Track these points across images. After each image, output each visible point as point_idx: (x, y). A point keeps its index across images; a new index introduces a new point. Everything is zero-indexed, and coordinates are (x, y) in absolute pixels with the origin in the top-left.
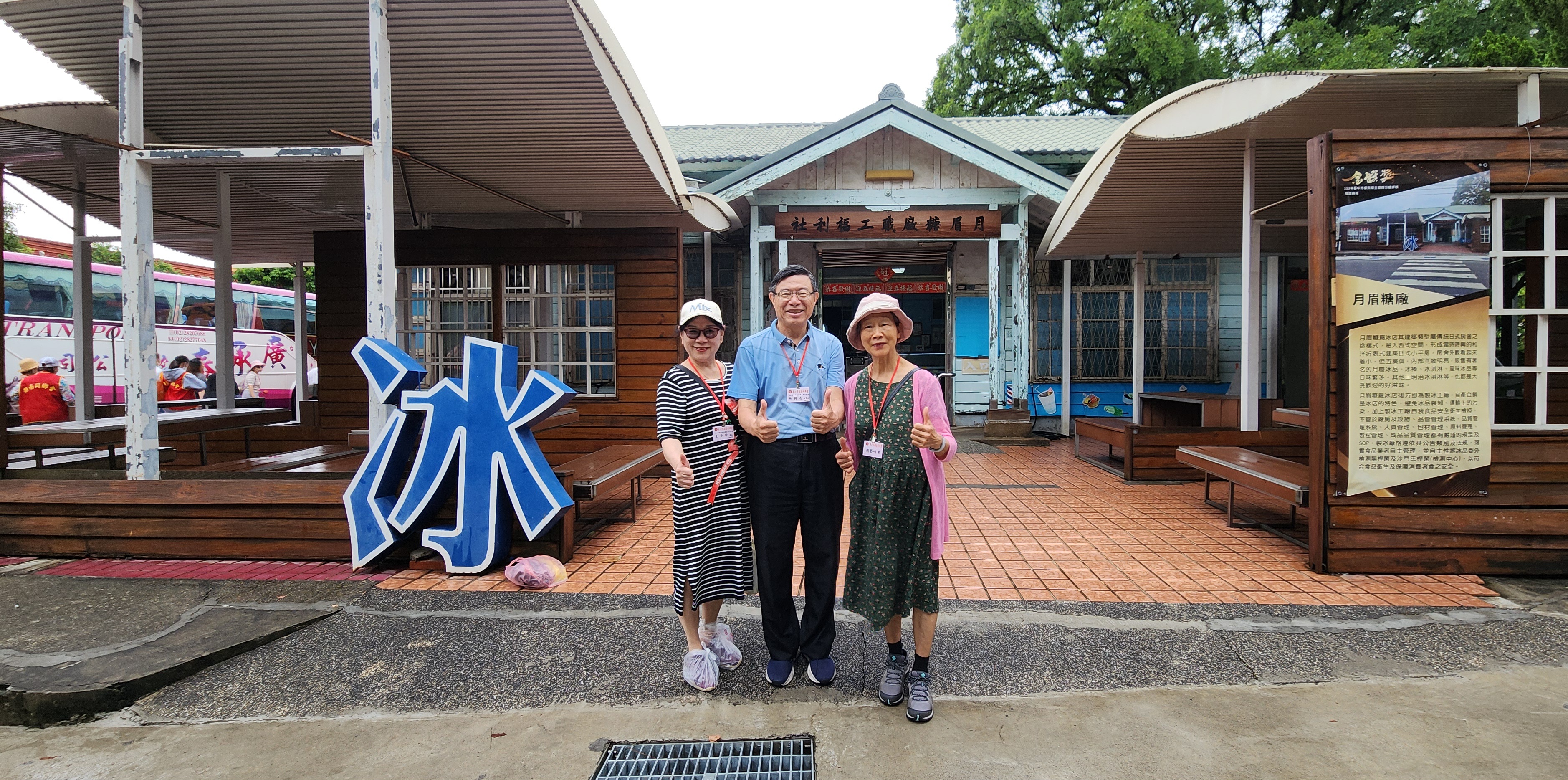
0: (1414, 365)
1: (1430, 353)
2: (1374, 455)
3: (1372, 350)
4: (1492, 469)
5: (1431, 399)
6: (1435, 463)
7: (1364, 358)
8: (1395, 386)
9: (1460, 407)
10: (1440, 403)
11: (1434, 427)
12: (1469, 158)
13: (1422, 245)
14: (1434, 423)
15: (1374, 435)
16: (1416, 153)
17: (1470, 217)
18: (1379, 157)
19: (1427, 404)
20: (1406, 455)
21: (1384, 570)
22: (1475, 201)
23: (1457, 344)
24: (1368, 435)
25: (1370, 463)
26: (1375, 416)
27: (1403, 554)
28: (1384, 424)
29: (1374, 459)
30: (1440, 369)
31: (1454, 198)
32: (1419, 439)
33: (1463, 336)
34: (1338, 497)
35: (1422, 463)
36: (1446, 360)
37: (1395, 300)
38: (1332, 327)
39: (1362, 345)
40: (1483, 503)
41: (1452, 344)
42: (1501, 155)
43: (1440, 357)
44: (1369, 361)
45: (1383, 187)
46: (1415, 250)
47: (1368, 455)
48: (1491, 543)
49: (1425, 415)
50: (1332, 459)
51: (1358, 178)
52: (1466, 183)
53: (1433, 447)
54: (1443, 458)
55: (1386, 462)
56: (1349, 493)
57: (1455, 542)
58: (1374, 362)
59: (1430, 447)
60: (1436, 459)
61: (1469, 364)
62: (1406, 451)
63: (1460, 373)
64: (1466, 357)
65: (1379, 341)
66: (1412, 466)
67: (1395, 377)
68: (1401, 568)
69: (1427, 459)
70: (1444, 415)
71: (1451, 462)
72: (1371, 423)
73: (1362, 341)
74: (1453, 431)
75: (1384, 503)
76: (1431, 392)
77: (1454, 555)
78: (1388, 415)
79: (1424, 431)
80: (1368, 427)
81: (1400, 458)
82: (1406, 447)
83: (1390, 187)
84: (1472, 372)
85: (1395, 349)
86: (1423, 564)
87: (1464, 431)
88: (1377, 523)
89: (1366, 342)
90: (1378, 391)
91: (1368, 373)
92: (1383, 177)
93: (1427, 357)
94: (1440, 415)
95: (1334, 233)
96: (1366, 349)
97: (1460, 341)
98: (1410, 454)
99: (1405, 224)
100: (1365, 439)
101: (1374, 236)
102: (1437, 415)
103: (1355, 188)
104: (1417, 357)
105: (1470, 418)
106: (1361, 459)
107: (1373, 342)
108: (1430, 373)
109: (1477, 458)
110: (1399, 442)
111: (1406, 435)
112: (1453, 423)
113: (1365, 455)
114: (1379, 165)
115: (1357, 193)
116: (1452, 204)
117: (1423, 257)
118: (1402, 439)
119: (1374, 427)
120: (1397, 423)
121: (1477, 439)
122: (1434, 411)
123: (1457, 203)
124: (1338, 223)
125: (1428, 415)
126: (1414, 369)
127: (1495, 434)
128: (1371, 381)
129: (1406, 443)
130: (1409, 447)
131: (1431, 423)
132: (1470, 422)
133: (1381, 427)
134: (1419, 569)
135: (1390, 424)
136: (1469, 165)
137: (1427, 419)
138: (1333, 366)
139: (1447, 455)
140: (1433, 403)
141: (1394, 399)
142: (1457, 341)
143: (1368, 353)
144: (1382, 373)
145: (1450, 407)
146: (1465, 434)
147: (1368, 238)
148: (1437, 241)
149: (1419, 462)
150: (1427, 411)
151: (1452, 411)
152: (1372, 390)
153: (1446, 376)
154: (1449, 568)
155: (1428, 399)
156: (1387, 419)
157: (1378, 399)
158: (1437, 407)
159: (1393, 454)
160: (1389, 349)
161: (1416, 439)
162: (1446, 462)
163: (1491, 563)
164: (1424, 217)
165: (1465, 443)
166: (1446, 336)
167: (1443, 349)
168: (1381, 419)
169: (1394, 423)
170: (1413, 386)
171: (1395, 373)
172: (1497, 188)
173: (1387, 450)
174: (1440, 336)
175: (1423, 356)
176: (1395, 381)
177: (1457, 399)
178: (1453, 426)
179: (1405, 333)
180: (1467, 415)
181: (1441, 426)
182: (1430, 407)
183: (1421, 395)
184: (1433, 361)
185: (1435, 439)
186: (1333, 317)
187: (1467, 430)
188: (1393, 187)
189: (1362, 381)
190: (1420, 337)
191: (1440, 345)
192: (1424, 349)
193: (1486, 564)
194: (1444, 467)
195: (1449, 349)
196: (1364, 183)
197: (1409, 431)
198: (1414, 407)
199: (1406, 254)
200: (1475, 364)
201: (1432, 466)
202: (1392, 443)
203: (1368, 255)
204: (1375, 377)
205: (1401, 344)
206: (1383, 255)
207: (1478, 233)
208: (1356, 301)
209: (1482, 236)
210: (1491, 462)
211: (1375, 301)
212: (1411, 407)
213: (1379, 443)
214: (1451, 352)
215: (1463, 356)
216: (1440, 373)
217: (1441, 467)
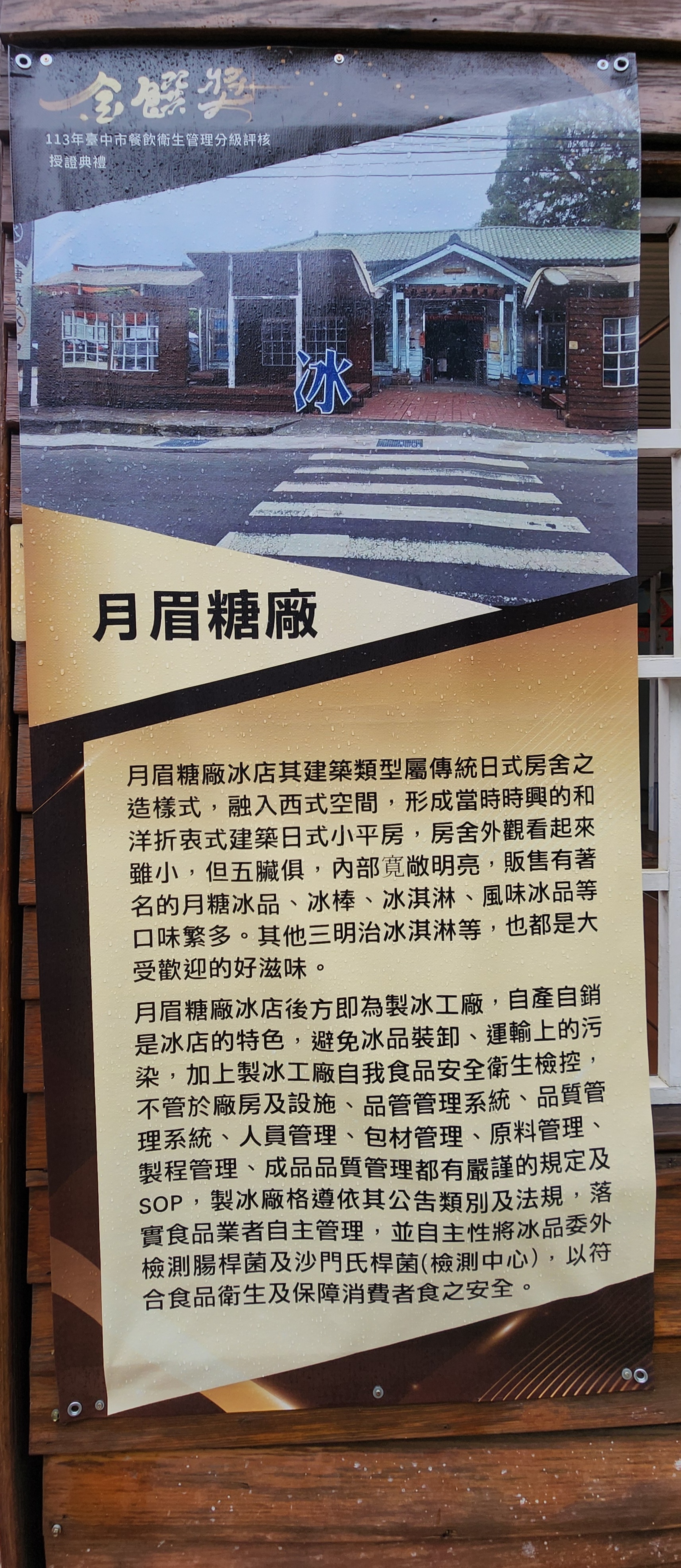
0: (342, 883)
1: (407, 834)
2: (202, 1251)
3: (179, 824)
4: (662, 1290)
5: (410, 1022)
7: (152, 857)
8: (272, 970)
9: (531, 1049)
10: (448, 1036)
11: (425, 1136)
13: (365, 390)
14: (425, 1120)
15: (201, 1169)
17: (558, 278)
18: (192, 12)
19: (397, 1039)
20: (329, 1246)
22: (580, 210)
23: (512, 796)
24: (175, 1170)
25: (191, 1282)
26: (198, 1091)
28: (238, 1122)
29: (204, 1265)
30: (447, 897)
31: (493, 193)
32: (375, 1184)
33: (535, 764)
34: (70, 1421)
35: (392, 1279)
36: (470, 862)
37: (262, 621)
38: (23, 733)
39: (138, 808)
40: (639, 1414)
41: (490, 798)
43: (442, 849)
44: (168, 872)
45: (210, 142)
46: (340, 409)
47: (180, 1250)
49: (387, 1089)
50: (37, 1278)
51: (105, 97)
52: (546, 130)
53: (427, 1218)
54: (468, 1261)
55: (255, 1278)
58: (187, 873)
59: (415, 1217)
60: (441, 1263)
61: (562, 874)
62: (326, 1229)
63: (526, 909)
64: (549, 845)
65: (202, 789)
66: (354, 1293)
67: (268, 936)
69: (408, 1263)
70: (462, 1086)
71: (503, 1271)
72: (187, 1123)
73: (137, 790)
74: (500, 1150)
75: (250, 1436)
76: (411, 989)
78: (250, 1087)
79: (389, 1153)
80: (174, 1138)
81: (307, 1260)
82: (326, 1215)
83: (239, 143)
84: (578, 907)
85: (266, 820)
87: (550, 1146)
88: (227, 1511)
89: (153, 792)
90: (208, 989)
91: (166, 921)
92: (209, 96)
93: (392, 849)
94: (450, 1086)
95: (10, 330)
96: (154, 824)
97: (525, 782)
98: (343, 1246)
99: (299, 299)
100: (166, 1187)
101: (173, 350)
102: (438, 1088)
103: (93, 141)
104: (354, 851)
105: (571, 1093)
106: (152, 1269)
107: (179, 791)
108: (405, 915)
109: (602, 1250)
110: (298, 1197)
111: (325, 1168)
112: (501, 1116)
113: (165, 1252)
114: (196, 45)
115: (102, 163)
116: (488, 220)
117: (371, 440)
118: (311, 1185)
119: (201, 1137)
120: (287, 1120)
121: (601, 1175)
122: (424, 1071)
123: (507, 215)
124: (23, 286)
125: (400, 1088)
126: (345, 899)
128: (181, 953)
129: (325, 1198)
130: (338, 1214)
131: (414, 1120)
132: (572, 1110)
133: (227, 1135)
135: (260, 1122)
137: (399, 1104)
138: (32, 891)
139: (483, 1249)
140: (422, 1038)
142: (511, 782)
143: (162, 838)
144: (220, 919)
145: (485, 1052)
146: (551, 1162)
147: (150, 355)
148: (430, 374)
149: (379, 1277)
150: (399, 1070)
151: (497, 1067)
152: (182, 990)
153: (471, 929)
155: (399, 1021)
156: (249, 1103)
157: (210, 1026)
158: (436, 1054)
159: (279, 1245)
160: (240, 823)
161: (361, 1183)
162: (484, 1273)
164: (379, 269)
165: (553, 1196)
166: (467, 767)
167: (457, 818)
168: (223, 1106)
169: (277, 1119)
170: (339, 972)
171: (269, 921)
173: (253, 1229)
174: (443, 766)
175: (376, 848)
176: (270, 951)
177: (518, 1016)
178: (500, 1131)
179: (303, 755)
180: (558, 1079)
181: (454, 1134)
182: (410, 1055)
183: (372, 1005)
184: (417, 865)
185: (437, 1187)
186: (18, 688)
187: (563, 1144)
188: (253, 142)
189: (144, 953)
190: (366, 769)
191: (442, 801)
192: (378, 818)
194: (477, 1290)
195: (478, 817)
196: (132, 121)
197: (338, 1151)
198: (347, 1057)
199: (303, 428)
200: (586, 874)
201: (429, 1292)
202: (272, 1200)
203: (154, 431)
204: (193, 935)
205: (290, 799)
206: (215, 432)
207: (590, 346)
208: (105, 623)
209: (611, 361)
210: (658, 1262)
211: (182, 624)
212: (336, 1058)
213: (220, 1200)
214: (490, 828)
215: (538, 845)
216: (444, 913)
217: (464, 1293)
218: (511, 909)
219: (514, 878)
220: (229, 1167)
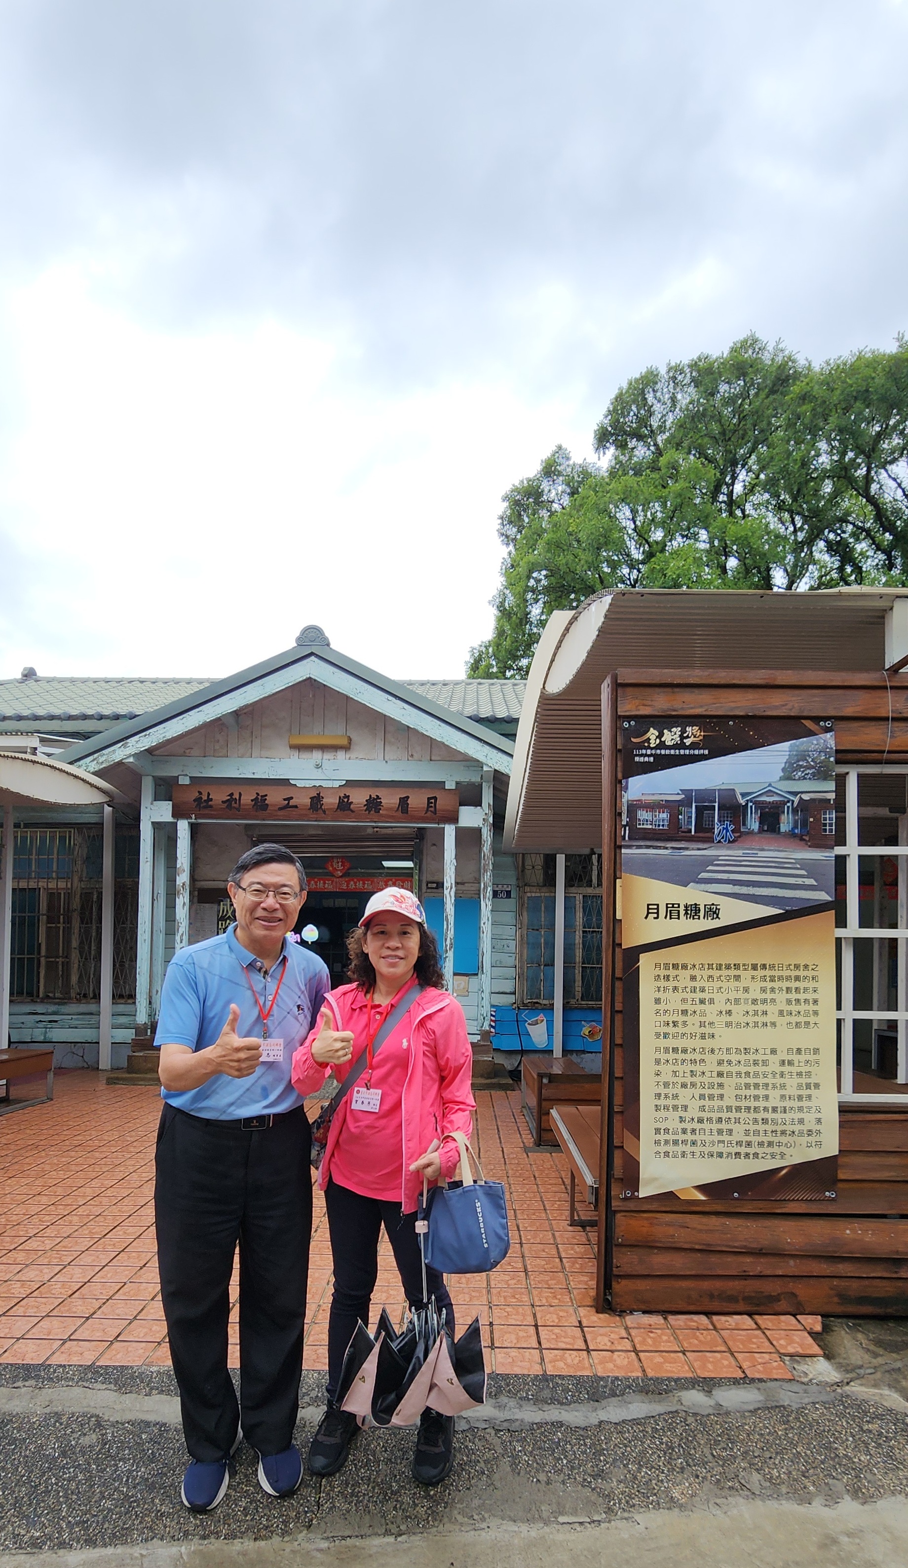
0: (729, 1007)
1: (751, 990)
2: (675, 1137)
3: (671, 984)
4: (841, 1161)
5: (752, 1057)
6: (760, 1151)
7: (662, 995)
8: (703, 1037)
9: (794, 1069)
10: (765, 1063)
11: (756, 1098)
12: (805, 714)
13: (738, 836)
14: (756, 1092)
15: (675, 1108)
16: (733, 705)
17: (806, 797)
18: (682, 709)
19: (747, 1063)
20: (721, 1138)
21: (692, 1308)
22: (814, 775)
23: (788, 978)
24: (666, 1108)
25: (670, 1148)
26: (675, 1080)
27: (718, 1284)
28: (689, 1091)
29: (676, 1142)
30: (765, 1013)
31: (783, 770)
32: (738, 1115)
33: (797, 967)
34: (626, 1199)
35: (743, 1150)
36: (773, 1001)
37: (702, 914)
38: (617, 950)
39: (658, 978)
40: (832, 1209)
41: (780, 978)
42: (849, 711)
43: (764, 996)
44: (667, 1001)
45: (687, 752)
46: (730, 842)
47: (667, 1137)
48: (843, 1269)
49: (744, 1080)
50: (616, 1142)
51: (653, 738)
52: (802, 748)
53: (756, 1127)
54: (770, 1144)
55: (694, 1149)
56: (643, 1193)
57: (792, 1267)
58: (674, 1001)
59: (752, 1127)
60: (761, 1144)
61: (807, 1007)
62: (720, 1132)
63: (794, 1019)
64: (802, 996)
65: (680, 972)
66: (729, 1155)
67: (702, 1024)
68: (716, 1305)
69: (749, 1144)
70: (770, 1080)
71: (783, 1149)
72: (671, 1091)
73: (657, 972)
74: (783, 1104)
75: (689, 1208)
76: (753, 1047)
77: (791, 1286)
79: (743, 1104)
80: (666, 1096)
81: (713, 1143)
82: (720, 1126)
83: (696, 752)
84: (812, 1019)
85: (703, 984)
86: (747, 1299)
87: (800, 1104)
88: (682, 1237)
89: (663, 973)
90: (680, 1043)
91: (666, 1019)
92: (688, 737)
93: (746, 995)
94: (766, 1081)
95: (620, 814)
96: (662, 983)
97: (794, 973)
98: (725, 1138)
99: (717, 805)
100: (663, 1114)
101: (674, 821)
102: (761, 1081)
103: (649, 752)
104: (732, 996)
105: (808, 1086)
106: (657, 1143)
107: (672, 973)
108: (750, 1019)
109: (819, 1144)
110: (710, 1120)
111: (720, 1109)
112: (783, 1092)
113: (662, 1137)
114: (684, 720)
115: (652, 759)
116: (781, 779)
117: (740, 852)
118: (715, 1116)
119: (676, 1096)
120: (707, 1092)
121: (819, 1115)
122: (756, 1075)
123: (788, 776)
124: (624, 800)
125: (748, 1080)
126: (729, 1013)
127: (845, 1110)
128: (671, 1030)
129: (720, 1120)
130: (724, 1126)
131: (753, 1092)
132: (808, 1092)
133: (685, 1096)
134: (741, 1307)
135: (697, 1092)
136: (807, 723)
137: (747, 1086)
138: (618, 1006)
139: (776, 1140)
140: (756, 1063)
141: (703, 1057)
142: (788, 973)
143: (665, 989)
144: (685, 1018)
145: (778, 1069)
146: (800, 1109)
147: (666, 823)
148: (761, 830)
149: (738, 1149)
150: (747, 1074)
151: (782, 1075)
152: (671, 1043)
153: (774, 1024)
154: (783, 1305)
155: (748, 1057)
156: (693, 1085)
157: (680, 1056)
158: (760, 1069)
159: (703, 1137)
161: (733, 1115)
162: (776, 1149)
163: (844, 1298)
164: (744, 795)
165: (801, 1121)
166: (772, 967)
167: (769, 985)
168: (684, 1086)
169: (703, 1091)
170: (726, 1038)
171: (703, 1019)
172: (844, 756)
173: (693, 1131)
174: (764, 967)
175: (741, 995)
176: (703, 1030)
177: (790, 1057)
178: (783, 1097)
179: (715, 962)
180: (804, 1081)
181: (767, 1097)
182: (752, 1069)
183: (738, 1051)
184: (754, 1002)
185: (760, 1116)
186: (617, 935)
187: (805, 1104)
188: (701, 752)
189: (658, 1030)
190: (737, 966)
191: (764, 978)
192: (741, 984)
193: (836, 1299)
194: (773, 1156)
195: (776, 985)
196: (662, 745)
197: (724, 1103)
198: (729, 1068)
199: (717, 848)
200: (815, 1008)
201: (756, 1155)
202: (701, 1121)
203: (666, 848)
204: (675, 1024)
205: (710, 977)
206: (687, 849)
207: (817, 820)
208: (648, 913)
209: (825, 825)
210: (840, 1151)
211: (675, 915)
212: (725, 1068)
213: (682, 1120)
214: (781, 989)
215: (798, 996)
216: (765, 1019)
217: (769, 1156)
218: (788, 1019)
219: (789, 1008)
220: (685, 1108)
